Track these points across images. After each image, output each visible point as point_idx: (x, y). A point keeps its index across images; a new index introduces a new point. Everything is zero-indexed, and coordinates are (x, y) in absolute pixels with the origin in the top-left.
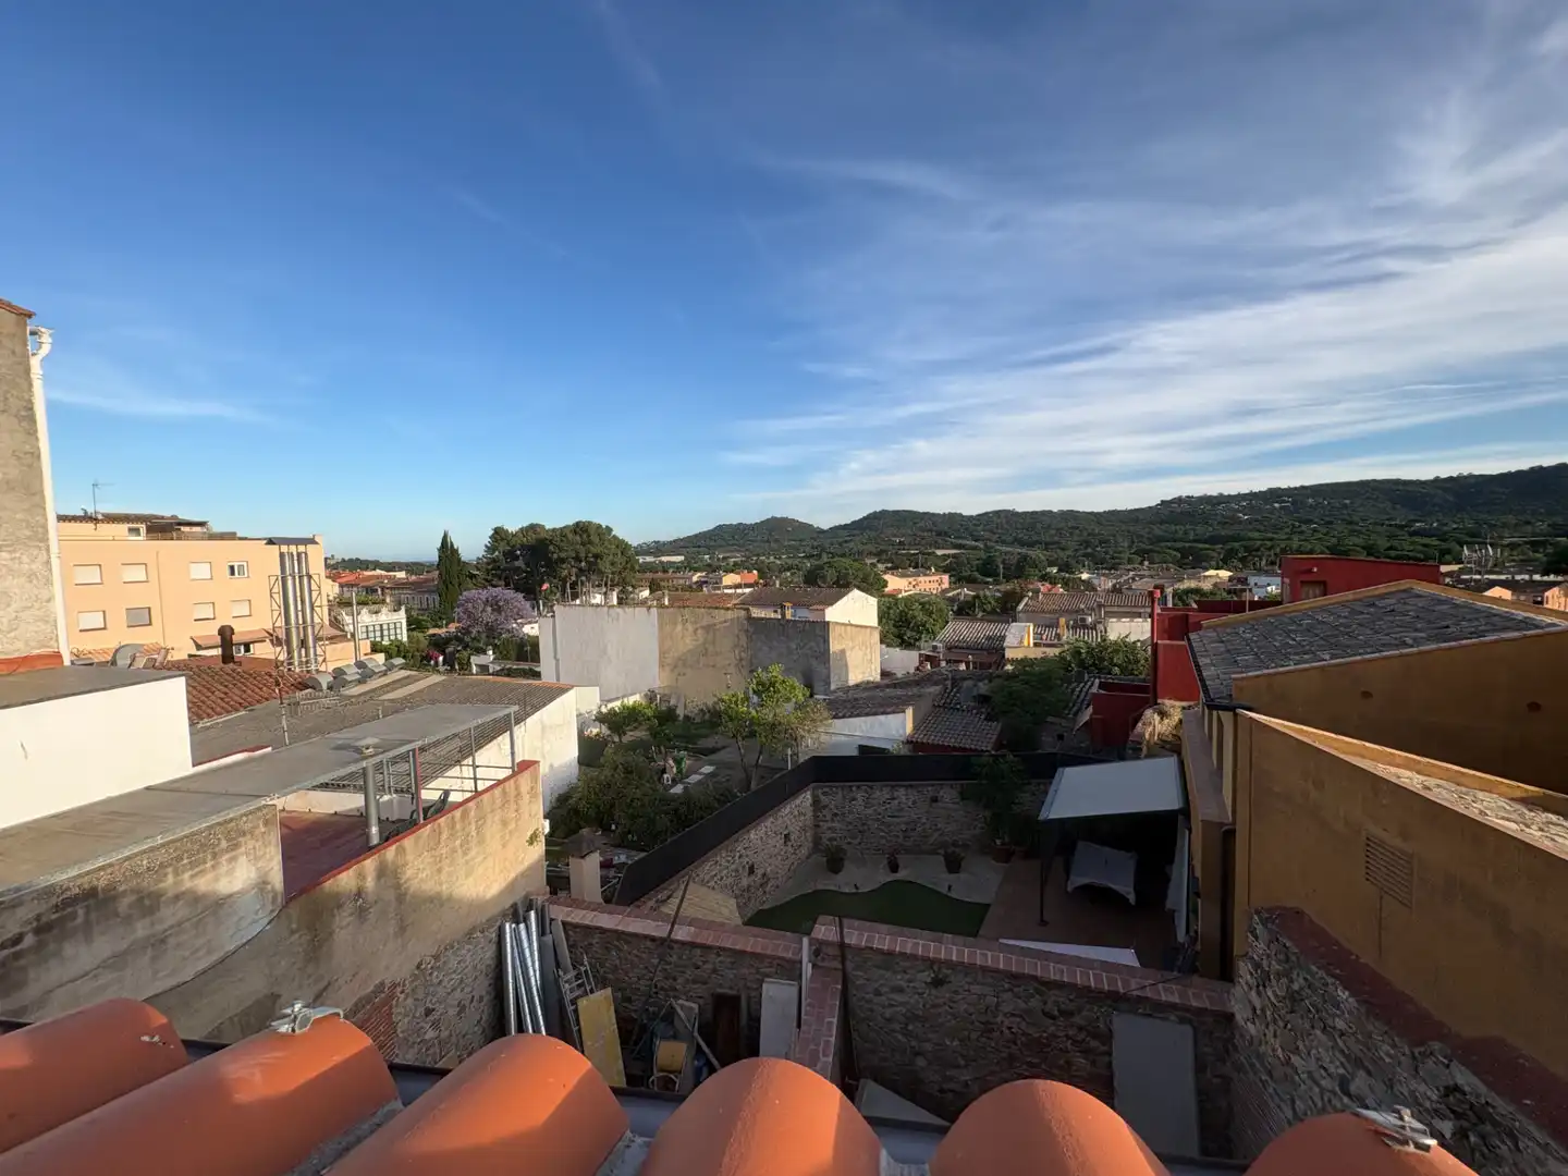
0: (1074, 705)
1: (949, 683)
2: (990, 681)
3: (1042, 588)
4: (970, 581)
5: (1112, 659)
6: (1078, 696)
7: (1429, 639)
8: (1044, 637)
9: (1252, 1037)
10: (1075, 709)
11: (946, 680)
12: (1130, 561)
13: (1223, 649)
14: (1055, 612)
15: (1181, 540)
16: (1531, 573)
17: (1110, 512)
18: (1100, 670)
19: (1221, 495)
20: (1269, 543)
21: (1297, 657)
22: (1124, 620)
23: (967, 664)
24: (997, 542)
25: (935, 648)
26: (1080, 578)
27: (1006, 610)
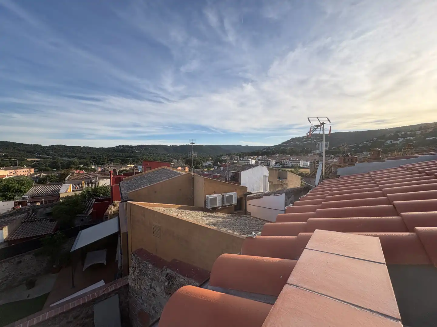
0: (87, 209)
1: (31, 212)
2: (52, 207)
3: (76, 172)
4: (45, 170)
5: (100, 192)
6: (88, 206)
7: (166, 178)
8: (77, 188)
9: (133, 287)
10: (87, 210)
11: (28, 210)
12: (107, 163)
13: (127, 185)
14: (80, 179)
15: (122, 157)
16: (184, 164)
17: (101, 148)
18: (96, 196)
19: (131, 146)
20: (142, 158)
21: (143, 185)
22: (104, 180)
23: (42, 203)
24: (58, 156)
25: (24, 198)
26: (91, 168)
27: (61, 180)
